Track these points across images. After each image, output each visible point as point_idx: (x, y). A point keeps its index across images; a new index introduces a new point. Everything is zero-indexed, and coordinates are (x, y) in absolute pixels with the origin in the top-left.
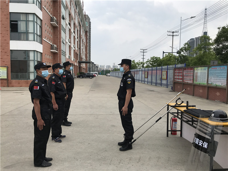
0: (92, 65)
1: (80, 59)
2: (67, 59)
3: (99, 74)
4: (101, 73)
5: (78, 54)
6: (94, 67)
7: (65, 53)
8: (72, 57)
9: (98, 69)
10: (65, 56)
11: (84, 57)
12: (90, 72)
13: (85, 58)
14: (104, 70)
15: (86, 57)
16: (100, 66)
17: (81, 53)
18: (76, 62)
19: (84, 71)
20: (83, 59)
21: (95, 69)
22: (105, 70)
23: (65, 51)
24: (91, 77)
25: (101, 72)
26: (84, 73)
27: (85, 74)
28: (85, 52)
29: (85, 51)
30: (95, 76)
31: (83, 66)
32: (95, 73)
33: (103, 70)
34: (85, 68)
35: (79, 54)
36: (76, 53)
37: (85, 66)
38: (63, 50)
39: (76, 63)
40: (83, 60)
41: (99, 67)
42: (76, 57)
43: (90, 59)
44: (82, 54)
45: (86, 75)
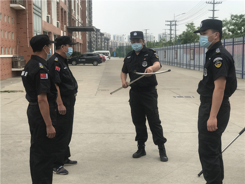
0: (96, 35)
1: (70, 23)
2: (43, 23)
3: (112, 55)
4: (116, 54)
5: (65, 12)
6: (99, 40)
7: (40, 11)
8: (53, 18)
9: (110, 44)
10: (41, 17)
11: (78, 17)
12: (92, 51)
13: (80, 19)
14: (123, 47)
15: (83, 17)
16: (114, 37)
17: (73, 8)
18: (62, 29)
19: (78, 49)
20: (77, 22)
21: (103, 45)
22: (125, 45)
23: (40, 6)
24: (95, 63)
25: (117, 49)
26: (79, 53)
27: (82, 56)
28: (80, 6)
29: (79, 4)
30: (104, 60)
31: (77, 37)
32: (104, 54)
33: (120, 47)
34: (81, 42)
35: (67, 10)
36: (62, 9)
37: (82, 38)
38: (37, 5)
39: (62, 32)
40: (77, 25)
41: (112, 39)
42: (62, 17)
43: (90, 22)
44: (74, 11)
45: (84, 58)
